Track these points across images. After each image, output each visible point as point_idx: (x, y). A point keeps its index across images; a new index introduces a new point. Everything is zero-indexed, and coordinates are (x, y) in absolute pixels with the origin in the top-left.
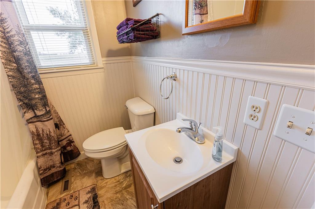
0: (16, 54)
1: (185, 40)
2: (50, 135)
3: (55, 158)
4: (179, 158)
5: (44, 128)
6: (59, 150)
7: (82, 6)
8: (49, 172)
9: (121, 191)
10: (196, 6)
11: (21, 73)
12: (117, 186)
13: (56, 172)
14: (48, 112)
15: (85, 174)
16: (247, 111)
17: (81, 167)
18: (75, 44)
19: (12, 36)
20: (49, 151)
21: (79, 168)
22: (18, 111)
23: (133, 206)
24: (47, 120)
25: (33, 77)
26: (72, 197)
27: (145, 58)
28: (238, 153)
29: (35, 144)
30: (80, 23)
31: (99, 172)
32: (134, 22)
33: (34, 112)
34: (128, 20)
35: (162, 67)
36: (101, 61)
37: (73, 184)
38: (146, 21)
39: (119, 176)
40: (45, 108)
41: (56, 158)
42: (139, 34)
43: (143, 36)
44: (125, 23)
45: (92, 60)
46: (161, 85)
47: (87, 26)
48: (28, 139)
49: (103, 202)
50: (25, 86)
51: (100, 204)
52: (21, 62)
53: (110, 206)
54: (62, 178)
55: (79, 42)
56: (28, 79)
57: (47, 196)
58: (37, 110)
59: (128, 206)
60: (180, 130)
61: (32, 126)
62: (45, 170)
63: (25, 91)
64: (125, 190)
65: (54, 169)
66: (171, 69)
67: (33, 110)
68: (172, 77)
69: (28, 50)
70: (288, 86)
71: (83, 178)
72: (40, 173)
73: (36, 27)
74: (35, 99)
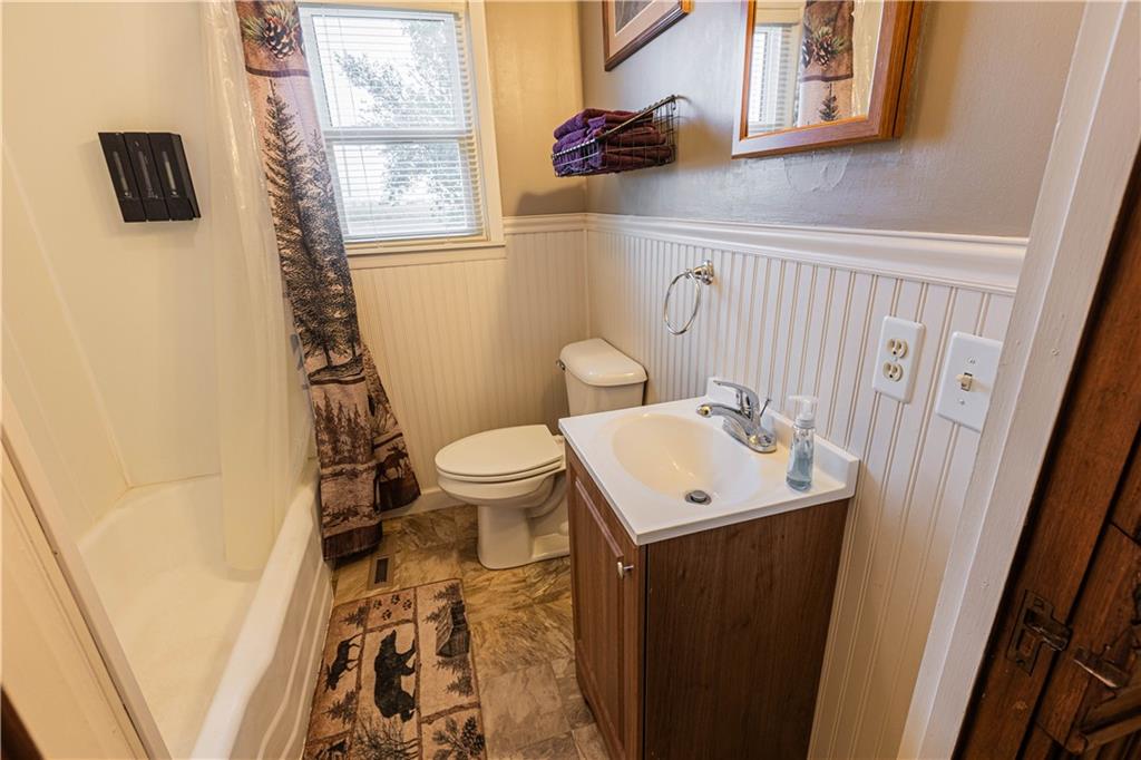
0: (303, 204)
1: (740, 171)
2: (357, 424)
3: (360, 488)
4: (701, 492)
5: (345, 402)
6: (373, 468)
7: (464, 74)
8: (343, 525)
9: (531, 605)
10: (809, 52)
11: (309, 254)
12: (520, 591)
13: (359, 530)
14: (357, 360)
15: (430, 552)
16: (881, 356)
17: (420, 531)
18: (406, 172)
19: (299, 159)
20: (348, 467)
21: (415, 534)
22: (291, 352)
23: (561, 646)
24: (354, 382)
25: (333, 263)
26: (398, 599)
27: (627, 220)
28: (860, 472)
29: (320, 442)
30: (454, 119)
31: (469, 550)
32: (607, 122)
33: (327, 354)
34: (589, 114)
35: (676, 246)
36: (499, 227)
37: (398, 571)
38: (639, 118)
39: (526, 569)
40: (353, 347)
41: (364, 488)
42: (617, 153)
43: (628, 158)
44: (579, 124)
45: (474, 222)
46: (668, 294)
47: (473, 127)
48: (304, 426)
49: (480, 624)
50: (315, 286)
51: (471, 627)
52: (312, 225)
53: (499, 637)
54: (372, 550)
55: (418, 166)
56: (321, 268)
57: (335, 588)
58: (333, 350)
59: (548, 645)
60: (707, 408)
61: (316, 391)
62: (335, 516)
63: (313, 299)
64: (542, 606)
65: (355, 519)
66: (699, 251)
67: (326, 351)
68: (699, 273)
69: (329, 195)
70: (966, 288)
71: (426, 558)
72: (324, 521)
73: (345, 133)
74: (333, 321)
